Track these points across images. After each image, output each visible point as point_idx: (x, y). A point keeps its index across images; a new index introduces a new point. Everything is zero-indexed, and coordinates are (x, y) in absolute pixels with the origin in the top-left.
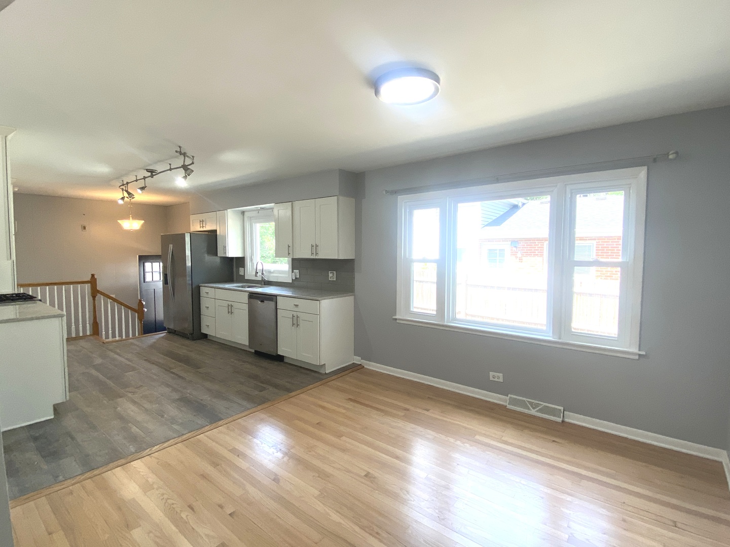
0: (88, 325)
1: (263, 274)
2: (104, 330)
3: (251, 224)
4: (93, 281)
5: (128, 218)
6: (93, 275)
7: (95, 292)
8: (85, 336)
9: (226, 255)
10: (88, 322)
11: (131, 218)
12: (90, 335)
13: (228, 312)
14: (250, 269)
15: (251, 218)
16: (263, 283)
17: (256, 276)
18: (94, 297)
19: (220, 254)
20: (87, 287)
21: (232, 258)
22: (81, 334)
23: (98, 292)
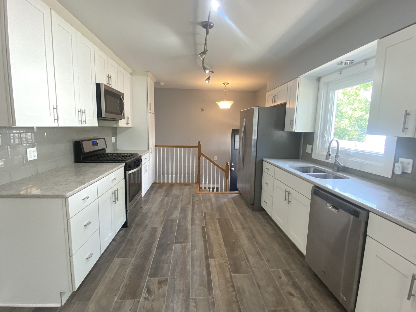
0: (195, 176)
1: (337, 156)
2: (203, 181)
3: (327, 92)
4: (199, 147)
5: (223, 100)
6: (199, 142)
7: (200, 154)
8: (193, 183)
9: (292, 129)
10: (195, 174)
11: (225, 100)
12: (196, 183)
13: (285, 199)
14: (320, 148)
15: (328, 83)
16: (336, 168)
17: (327, 158)
18: (199, 157)
19: (287, 129)
20: (196, 150)
21: (300, 134)
22: (190, 182)
23: (202, 154)
